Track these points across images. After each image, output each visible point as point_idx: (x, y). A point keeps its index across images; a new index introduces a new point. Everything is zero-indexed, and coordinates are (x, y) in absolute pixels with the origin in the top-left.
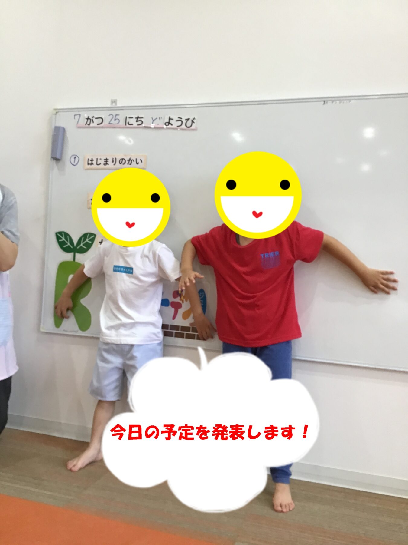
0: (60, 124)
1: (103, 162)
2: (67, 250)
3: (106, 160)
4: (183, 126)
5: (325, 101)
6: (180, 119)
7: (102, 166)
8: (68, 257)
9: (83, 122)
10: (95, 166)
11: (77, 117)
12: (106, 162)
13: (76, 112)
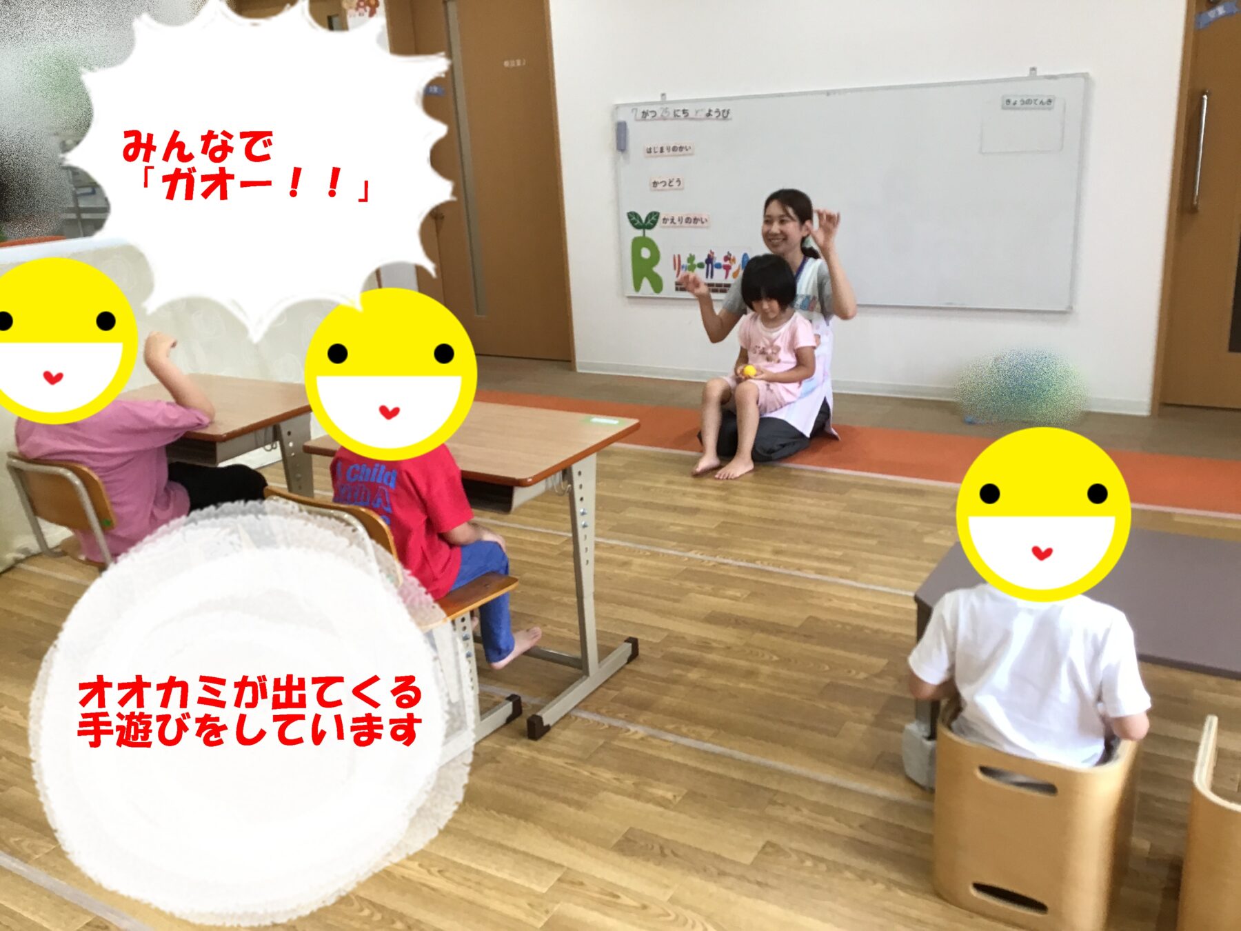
0: (621, 118)
1: (659, 150)
2: (638, 227)
3: (662, 149)
4: (721, 117)
5: (828, 93)
6: (717, 111)
7: (659, 153)
8: (639, 233)
9: (640, 115)
10: (653, 154)
11: (634, 111)
12: (662, 150)
13: (634, 107)
